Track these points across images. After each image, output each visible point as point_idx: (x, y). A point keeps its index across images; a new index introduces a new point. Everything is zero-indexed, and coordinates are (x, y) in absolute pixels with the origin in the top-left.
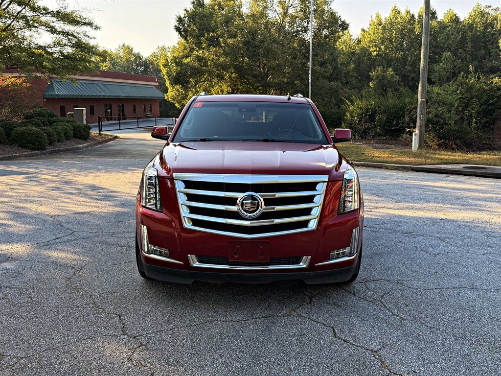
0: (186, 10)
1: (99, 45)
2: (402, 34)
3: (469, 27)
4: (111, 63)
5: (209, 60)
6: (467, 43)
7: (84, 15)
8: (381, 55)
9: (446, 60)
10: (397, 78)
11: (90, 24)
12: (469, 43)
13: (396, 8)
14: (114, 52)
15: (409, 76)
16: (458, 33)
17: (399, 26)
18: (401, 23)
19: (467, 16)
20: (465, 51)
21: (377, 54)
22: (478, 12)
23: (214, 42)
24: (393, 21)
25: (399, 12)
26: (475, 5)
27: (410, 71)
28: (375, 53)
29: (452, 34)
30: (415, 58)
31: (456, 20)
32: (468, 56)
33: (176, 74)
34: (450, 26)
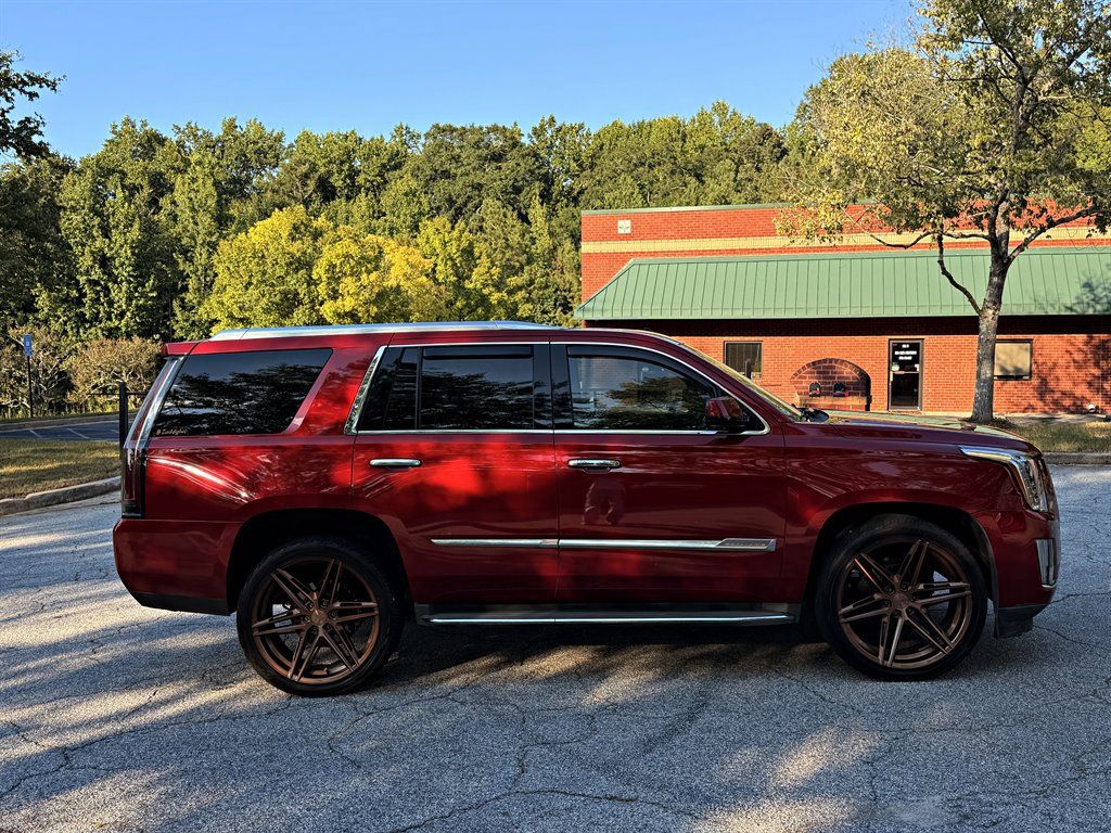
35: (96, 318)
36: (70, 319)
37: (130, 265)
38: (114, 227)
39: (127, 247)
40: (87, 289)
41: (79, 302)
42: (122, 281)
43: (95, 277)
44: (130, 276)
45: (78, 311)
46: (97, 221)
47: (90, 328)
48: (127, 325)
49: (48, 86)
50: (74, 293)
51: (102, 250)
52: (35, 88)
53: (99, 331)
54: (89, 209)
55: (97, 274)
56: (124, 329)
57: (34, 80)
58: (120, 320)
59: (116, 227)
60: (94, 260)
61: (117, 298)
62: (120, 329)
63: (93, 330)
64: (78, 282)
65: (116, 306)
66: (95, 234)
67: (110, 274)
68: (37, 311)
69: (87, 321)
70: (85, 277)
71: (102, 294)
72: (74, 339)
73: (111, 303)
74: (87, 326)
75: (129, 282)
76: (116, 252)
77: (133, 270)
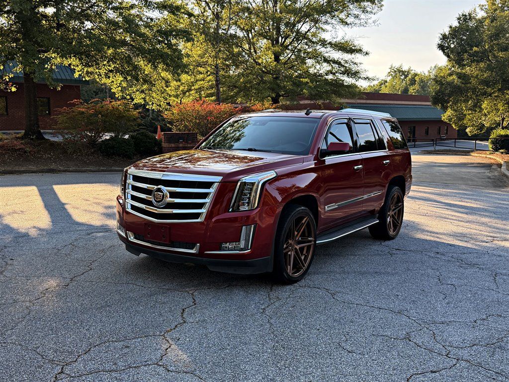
0: (451, 27)
1: (411, 69)
4: (420, 85)
5: (472, 77)
7: (356, 43)
11: (359, 51)
14: (427, 74)
23: (478, 58)
33: (435, 93)
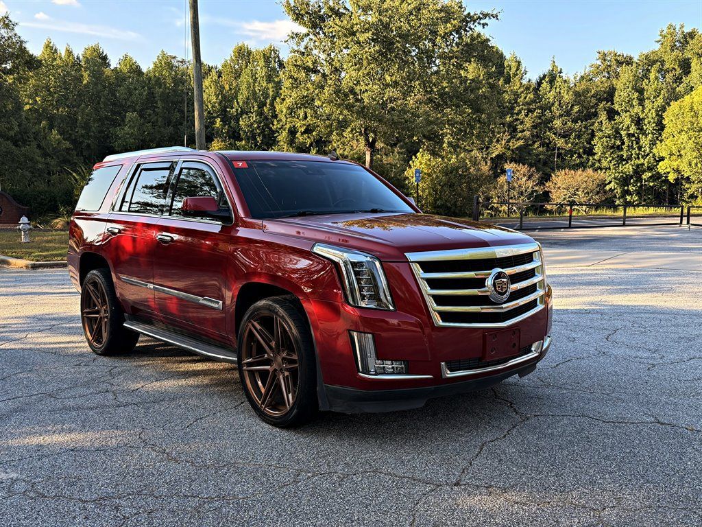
2: (65, 83)
3: (156, 81)
6: (156, 103)
8: (36, 111)
9: (131, 123)
10: (67, 144)
12: (159, 102)
13: (51, 45)
15: (82, 142)
16: (143, 87)
17: (60, 71)
18: (63, 66)
19: (152, 66)
20: (154, 111)
21: (30, 109)
22: (165, 64)
24: (49, 63)
25: (56, 50)
26: (159, 53)
27: (82, 136)
28: (27, 107)
29: (135, 89)
30: (88, 118)
31: (138, 71)
32: (160, 119)
34: (130, 77)
35: (630, 158)
36: (613, 159)
37: (654, 122)
38: (647, 98)
39: (653, 111)
40: (626, 140)
41: (619, 148)
42: (649, 133)
43: (632, 132)
44: (654, 130)
45: (619, 153)
46: (636, 95)
47: (626, 164)
48: (649, 162)
49: (494, 17)
50: (618, 143)
51: (637, 114)
52: (487, 20)
53: (630, 166)
54: (633, 88)
55: (633, 129)
56: (646, 165)
57: (485, 16)
58: (644, 159)
59: (649, 98)
60: (632, 121)
61: (644, 145)
62: (644, 164)
63: (627, 165)
64: (621, 135)
65: (643, 150)
66: (634, 103)
67: (641, 129)
68: (595, 154)
69: (624, 160)
70: (625, 132)
71: (634, 142)
72: (614, 171)
73: (640, 148)
74: (624, 163)
75: (653, 134)
76: (646, 115)
77: (656, 126)
